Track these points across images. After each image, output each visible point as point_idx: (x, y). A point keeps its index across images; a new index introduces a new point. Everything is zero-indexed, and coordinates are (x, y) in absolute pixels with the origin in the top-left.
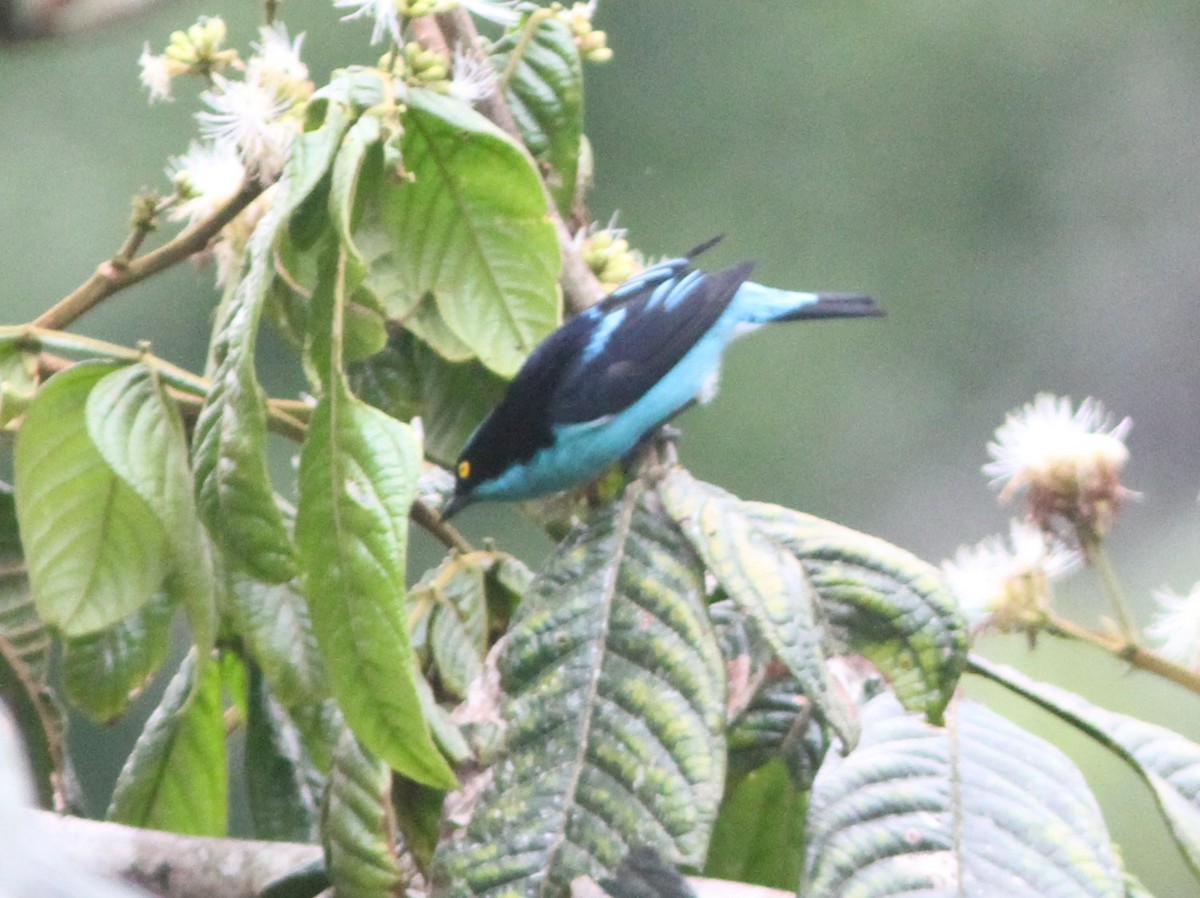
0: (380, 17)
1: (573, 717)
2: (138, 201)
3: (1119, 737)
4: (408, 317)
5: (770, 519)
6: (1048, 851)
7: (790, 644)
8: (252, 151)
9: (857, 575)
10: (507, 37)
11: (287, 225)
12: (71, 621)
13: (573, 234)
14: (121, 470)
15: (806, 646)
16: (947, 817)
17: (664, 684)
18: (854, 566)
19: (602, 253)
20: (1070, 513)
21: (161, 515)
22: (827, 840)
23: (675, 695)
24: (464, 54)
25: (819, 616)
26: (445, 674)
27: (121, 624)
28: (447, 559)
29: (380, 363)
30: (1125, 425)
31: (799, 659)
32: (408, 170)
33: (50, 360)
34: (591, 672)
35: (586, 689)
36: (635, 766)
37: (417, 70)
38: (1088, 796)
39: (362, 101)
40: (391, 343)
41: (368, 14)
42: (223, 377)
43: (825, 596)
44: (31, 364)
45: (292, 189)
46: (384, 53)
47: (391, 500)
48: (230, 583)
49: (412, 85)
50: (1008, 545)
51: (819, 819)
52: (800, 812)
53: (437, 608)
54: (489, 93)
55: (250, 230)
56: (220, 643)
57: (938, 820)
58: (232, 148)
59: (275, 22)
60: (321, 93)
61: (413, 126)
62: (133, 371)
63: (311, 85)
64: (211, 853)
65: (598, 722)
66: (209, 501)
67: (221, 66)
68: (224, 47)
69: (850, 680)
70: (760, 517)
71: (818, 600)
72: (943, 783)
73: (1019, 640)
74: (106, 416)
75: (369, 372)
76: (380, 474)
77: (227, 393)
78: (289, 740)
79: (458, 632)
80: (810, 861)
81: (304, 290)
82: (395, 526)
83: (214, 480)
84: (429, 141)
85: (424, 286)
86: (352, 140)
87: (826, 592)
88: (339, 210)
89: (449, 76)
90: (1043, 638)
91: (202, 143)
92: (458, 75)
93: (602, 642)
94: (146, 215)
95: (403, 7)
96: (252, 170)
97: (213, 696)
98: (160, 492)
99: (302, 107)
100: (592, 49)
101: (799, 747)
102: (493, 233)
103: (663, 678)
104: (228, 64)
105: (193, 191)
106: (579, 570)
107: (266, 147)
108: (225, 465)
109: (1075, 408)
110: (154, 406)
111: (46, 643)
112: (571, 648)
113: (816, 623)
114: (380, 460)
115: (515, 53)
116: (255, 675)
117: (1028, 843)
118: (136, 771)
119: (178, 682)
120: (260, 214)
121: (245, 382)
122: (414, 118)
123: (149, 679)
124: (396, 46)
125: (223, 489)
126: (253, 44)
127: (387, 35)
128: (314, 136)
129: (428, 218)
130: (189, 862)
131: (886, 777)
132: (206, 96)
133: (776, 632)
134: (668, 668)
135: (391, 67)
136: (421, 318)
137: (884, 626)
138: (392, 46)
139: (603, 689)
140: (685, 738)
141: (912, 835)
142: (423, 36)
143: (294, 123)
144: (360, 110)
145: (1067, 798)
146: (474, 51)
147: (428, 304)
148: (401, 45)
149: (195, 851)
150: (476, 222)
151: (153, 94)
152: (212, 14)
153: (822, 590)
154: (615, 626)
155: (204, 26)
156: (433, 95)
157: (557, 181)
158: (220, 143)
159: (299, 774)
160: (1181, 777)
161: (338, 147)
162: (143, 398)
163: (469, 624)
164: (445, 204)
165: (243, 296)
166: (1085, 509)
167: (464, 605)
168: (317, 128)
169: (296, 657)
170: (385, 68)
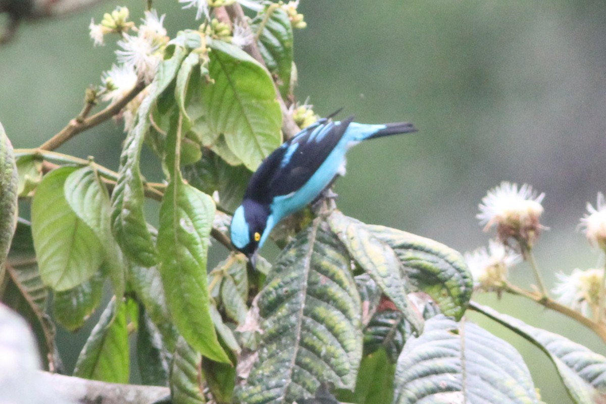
0: (200, 7)
1: (293, 326)
2: (88, 92)
3: (538, 339)
4: (212, 146)
5: (379, 232)
6: (506, 391)
7: (389, 286)
8: (141, 68)
9: (420, 255)
10: (258, 16)
11: (156, 102)
12: (57, 285)
13: (288, 108)
14: (80, 215)
15: (397, 287)
16: (459, 376)
17: (332, 308)
18: (418, 251)
19: (302, 116)
20: (517, 237)
21: (99, 235)
22: (403, 386)
23: (339, 312)
24: (238, 24)
25: (403, 274)
26: (228, 309)
27: (80, 285)
28: (230, 257)
29: (199, 166)
30: (542, 196)
31: (394, 293)
32: (211, 78)
33: (48, 165)
34: (301, 305)
35: (298, 313)
36: (321, 346)
37: (216, 32)
38: (524, 366)
39: (191, 46)
40: (203, 157)
41: (195, 5)
42: (125, 172)
43: (405, 265)
44: (39, 166)
45: (158, 86)
46: (202, 23)
47: (201, 230)
48: (130, 267)
49: (214, 38)
50: (488, 251)
51: (400, 377)
52: (392, 372)
53: (224, 279)
54: (250, 42)
55: (139, 104)
56: (126, 295)
57: (455, 377)
58: (131, 67)
59: (152, 9)
60: (172, 42)
61: (214, 57)
62: (86, 170)
63: (168, 38)
64: (121, 391)
65: (305, 327)
66: (118, 229)
67: (127, 29)
68: (128, 21)
69: (419, 303)
70: (375, 231)
71: (403, 267)
72: (457, 360)
73: (493, 295)
74: (73, 191)
75: (195, 171)
76: (196, 218)
77: (126, 179)
78: (157, 339)
79: (234, 290)
80: (396, 396)
81: (163, 132)
82: (202, 242)
83: (120, 219)
84: (222, 64)
85: (219, 130)
86: (186, 64)
87: (406, 263)
88: (180, 96)
89: (232, 35)
90: (504, 294)
91: (118, 65)
92: (236, 34)
93: (305, 292)
94: (92, 97)
95: (210, 2)
96: (141, 77)
97: (123, 319)
98: (98, 225)
99: (164, 48)
100: (297, 22)
101: (392, 343)
102: (250, 106)
103: (332, 305)
104: (130, 28)
105: (113, 87)
106: (293, 260)
107: (147, 65)
108: (125, 212)
109: (519, 188)
110: (95, 186)
111: (46, 294)
112: (291, 295)
113: (402, 278)
114: (196, 211)
115: (262, 24)
116: (142, 310)
117: (496, 387)
118: (87, 353)
119: (106, 312)
120: (144, 98)
121: (135, 174)
122: (215, 54)
123: (93, 311)
124: (207, 20)
125: (124, 223)
126: (142, 19)
127: (203, 16)
128: (169, 62)
129: (221, 100)
130: (110, 395)
131: (431, 357)
132: (120, 43)
133: (382, 281)
134: (335, 301)
135: (205, 30)
136: (218, 145)
137: (434, 278)
138: (205, 20)
139: (306, 313)
140: (344, 332)
141: (443, 384)
142: (220, 16)
143: (160, 55)
144: (190, 50)
145: (515, 367)
146: (243, 23)
147: (221, 139)
148: (209, 20)
149: (114, 390)
150: (244, 102)
151: (96, 42)
152: (122, 6)
153: (404, 262)
154: (311, 284)
155: (119, 11)
156: (224, 43)
157: (281, 83)
158: (126, 64)
159: (162, 355)
160: (567, 357)
161: (180, 67)
162: (90, 182)
163: (239, 286)
164: (229, 93)
165: (135, 135)
166: (523, 235)
167: (237, 278)
168: (170, 57)
169: (161, 300)
170: (202, 31)
